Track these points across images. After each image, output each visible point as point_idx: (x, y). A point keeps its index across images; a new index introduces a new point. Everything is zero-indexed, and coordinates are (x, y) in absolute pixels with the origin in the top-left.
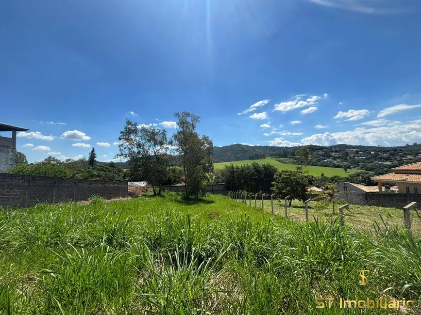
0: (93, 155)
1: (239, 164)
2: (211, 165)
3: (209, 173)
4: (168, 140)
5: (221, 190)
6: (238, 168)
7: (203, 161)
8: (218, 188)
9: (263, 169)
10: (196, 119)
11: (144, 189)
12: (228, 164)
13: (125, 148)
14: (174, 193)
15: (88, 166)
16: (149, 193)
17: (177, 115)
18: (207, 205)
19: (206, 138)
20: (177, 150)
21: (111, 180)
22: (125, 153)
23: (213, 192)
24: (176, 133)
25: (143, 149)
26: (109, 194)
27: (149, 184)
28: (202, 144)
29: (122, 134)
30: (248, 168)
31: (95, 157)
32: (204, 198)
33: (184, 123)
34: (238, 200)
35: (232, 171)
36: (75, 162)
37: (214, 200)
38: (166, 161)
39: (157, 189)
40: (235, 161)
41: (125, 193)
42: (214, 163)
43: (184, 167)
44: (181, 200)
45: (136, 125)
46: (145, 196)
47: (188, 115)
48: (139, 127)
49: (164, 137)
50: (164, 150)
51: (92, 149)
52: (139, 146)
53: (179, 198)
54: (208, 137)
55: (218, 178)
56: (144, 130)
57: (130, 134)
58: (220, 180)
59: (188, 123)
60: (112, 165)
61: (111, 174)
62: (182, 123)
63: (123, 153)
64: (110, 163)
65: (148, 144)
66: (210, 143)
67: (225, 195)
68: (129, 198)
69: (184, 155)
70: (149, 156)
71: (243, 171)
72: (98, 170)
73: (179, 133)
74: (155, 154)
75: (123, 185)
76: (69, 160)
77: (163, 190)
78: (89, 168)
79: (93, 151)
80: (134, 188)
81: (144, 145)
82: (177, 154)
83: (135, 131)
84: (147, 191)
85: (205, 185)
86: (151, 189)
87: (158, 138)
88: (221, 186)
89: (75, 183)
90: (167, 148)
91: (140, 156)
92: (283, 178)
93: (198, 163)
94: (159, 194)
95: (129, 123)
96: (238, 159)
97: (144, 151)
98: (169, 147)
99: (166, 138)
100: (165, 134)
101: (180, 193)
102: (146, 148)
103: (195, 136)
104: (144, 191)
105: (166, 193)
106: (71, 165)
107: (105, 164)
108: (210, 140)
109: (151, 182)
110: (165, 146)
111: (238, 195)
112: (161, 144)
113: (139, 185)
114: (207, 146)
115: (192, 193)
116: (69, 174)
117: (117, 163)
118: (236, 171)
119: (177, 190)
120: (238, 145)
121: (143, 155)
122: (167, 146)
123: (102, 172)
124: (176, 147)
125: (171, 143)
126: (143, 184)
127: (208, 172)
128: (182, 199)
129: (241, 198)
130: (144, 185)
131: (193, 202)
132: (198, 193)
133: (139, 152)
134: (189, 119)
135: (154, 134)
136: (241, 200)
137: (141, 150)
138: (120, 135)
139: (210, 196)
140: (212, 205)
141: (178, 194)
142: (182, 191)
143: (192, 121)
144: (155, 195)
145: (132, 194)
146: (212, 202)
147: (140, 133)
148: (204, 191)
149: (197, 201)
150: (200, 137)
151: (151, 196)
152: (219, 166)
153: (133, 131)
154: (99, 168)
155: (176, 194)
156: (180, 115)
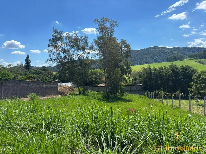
0: (28, 61)
1: (156, 66)
2: (128, 68)
3: (127, 75)
4: (89, 45)
5: (138, 91)
6: (155, 70)
7: (121, 64)
8: (135, 89)
9: (181, 70)
11: (71, 89)
12: (146, 66)
13: (53, 54)
14: (96, 93)
15: (25, 70)
16: (75, 92)
17: (96, 21)
18: (126, 103)
19: (124, 42)
20: (97, 54)
21: (44, 81)
22: (54, 58)
23: (131, 92)
24: (96, 38)
25: (69, 54)
26: (43, 93)
27: (74, 84)
28: (121, 48)
29: (51, 42)
30: (166, 69)
31: (30, 63)
32: (122, 97)
33: (103, 28)
34: (155, 100)
35: (149, 73)
36: (15, 67)
37: (131, 99)
38: (88, 65)
39: (82, 89)
40: (152, 63)
41: (56, 92)
42: (132, 65)
43: (104, 69)
44: (102, 98)
45: (61, 33)
46: (72, 94)
47: (107, 20)
48: (64, 35)
49: (86, 43)
50: (86, 55)
52: (65, 51)
53: (100, 96)
54: (126, 41)
55: (136, 79)
56: (68, 37)
57: (57, 41)
58: (137, 81)
59: (106, 28)
60: (44, 68)
61: (43, 77)
62: (101, 29)
63: (52, 58)
64: (42, 68)
65: (72, 49)
66: (129, 47)
67: (143, 94)
68: (60, 96)
69: (104, 59)
70: (74, 60)
71: (161, 72)
72: (33, 73)
73: (99, 38)
74: (78, 58)
75: (53, 86)
76: (10, 65)
77: (87, 90)
78: (26, 72)
79: (28, 57)
80: (62, 88)
81: (68, 51)
82: (97, 58)
83: (61, 39)
84: (73, 90)
85: (123, 86)
86: (77, 89)
87: (81, 44)
88: (137, 87)
89: (17, 84)
90: (88, 53)
91: (66, 60)
92: (203, 79)
93: (116, 65)
94: (84, 93)
95: (55, 31)
96: (156, 61)
97: (69, 56)
98: (91, 51)
99: (87, 44)
100: (86, 40)
101: (102, 93)
102: (71, 53)
103: (113, 40)
104: (71, 91)
105: (89, 92)
106: (12, 69)
107: (38, 68)
108: (128, 43)
109: (76, 83)
110: (87, 51)
111: (155, 95)
112: (84, 49)
113: (67, 85)
114: (125, 49)
115: (111, 93)
116: (12, 77)
117: (47, 67)
118: (154, 73)
119: (99, 89)
120: (156, 48)
121: (68, 60)
122: (89, 51)
123: (36, 75)
124: (96, 52)
125: (92, 48)
126: (69, 85)
127: (126, 74)
128: (103, 97)
129: (157, 98)
130: (71, 85)
131: (113, 100)
132: (117, 93)
133: (65, 57)
134: (108, 25)
135: (76, 40)
136: (158, 100)
137: (67, 55)
138: (49, 42)
139: (128, 96)
140: (130, 103)
141: (100, 93)
142: (103, 91)
143: (111, 25)
144: (80, 93)
145: (61, 93)
146: (130, 101)
147: (65, 40)
148: (123, 92)
149: (116, 99)
150: (118, 41)
151: (77, 95)
152: (136, 68)
153: (59, 38)
154: (34, 71)
155: (98, 93)
156: (99, 20)
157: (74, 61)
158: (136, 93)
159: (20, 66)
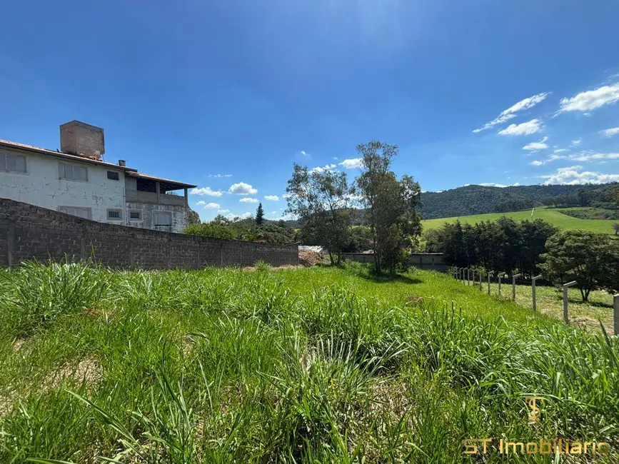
0: (260, 212)
1: (472, 221)
2: (417, 224)
3: (414, 236)
4: (349, 187)
5: (435, 264)
6: (469, 228)
7: (403, 217)
8: (430, 261)
10: (391, 151)
11: (320, 256)
12: (452, 221)
14: (358, 264)
15: (256, 226)
16: (325, 262)
17: (361, 148)
18: (407, 285)
19: (409, 180)
20: (361, 201)
21: (280, 243)
23: (422, 266)
24: (359, 175)
25: (316, 201)
26: (277, 260)
27: (324, 249)
28: (403, 189)
29: (290, 184)
31: (262, 215)
32: (405, 274)
33: (371, 160)
34: (466, 282)
35: (457, 233)
36: (243, 222)
37: (421, 279)
38: (346, 218)
39: (335, 257)
40: (466, 214)
41: (296, 260)
42: (422, 219)
43: (372, 226)
44: (367, 274)
45: (305, 170)
46: (319, 265)
47: (378, 145)
48: (310, 173)
49: (344, 184)
51: (259, 205)
52: (311, 198)
53: (365, 271)
55: (432, 244)
56: (316, 176)
57: (299, 183)
58: (435, 247)
59: (377, 158)
60: (282, 223)
61: (279, 236)
62: (368, 160)
64: (279, 222)
65: (322, 195)
66: (417, 188)
67: (444, 271)
68: (300, 267)
69: (372, 209)
70: (324, 211)
71: (480, 232)
72: (267, 230)
73: (368, 175)
74: (331, 207)
75: (292, 251)
76: (237, 218)
77: (344, 259)
78: (257, 228)
79: (260, 207)
80: (305, 254)
81: (316, 197)
82: (360, 207)
83: (304, 179)
84: (322, 258)
85: (407, 254)
86: (327, 257)
87: (335, 186)
88: (435, 258)
90: (347, 199)
91: (313, 212)
93: (393, 218)
94: (338, 265)
95: (297, 168)
96: (473, 212)
97: (317, 205)
98: (351, 197)
99: (345, 185)
100: (345, 180)
101: (368, 264)
102: (320, 199)
103: (390, 177)
104: (318, 259)
105: (348, 263)
106: (239, 225)
107: (274, 222)
108: (415, 182)
109: (325, 246)
110: (344, 196)
111: (466, 274)
112: (339, 193)
113: (313, 250)
114: (410, 192)
115: (385, 267)
116: (235, 236)
117: (287, 221)
118: (465, 233)
119: (364, 259)
120: (473, 188)
121: (315, 210)
123: (270, 233)
124: (361, 197)
125: (353, 191)
126: (317, 249)
127: (412, 234)
128: (370, 273)
129: (471, 279)
130: (318, 251)
131: (387, 279)
132: (394, 266)
133: (311, 207)
134: (379, 153)
135: (329, 179)
136: (471, 283)
137: (313, 203)
138: (287, 185)
139: (416, 273)
140: (417, 286)
141: (366, 266)
142: (372, 263)
143: (384, 154)
144: (333, 264)
145: (305, 263)
146: (417, 281)
147: (311, 180)
148: (406, 265)
149: (393, 277)
150: (398, 179)
151: (327, 266)
152: (432, 225)
154: (267, 228)
155: (362, 266)
156: (365, 147)
157: (324, 213)
158: (432, 269)
159: (249, 220)
